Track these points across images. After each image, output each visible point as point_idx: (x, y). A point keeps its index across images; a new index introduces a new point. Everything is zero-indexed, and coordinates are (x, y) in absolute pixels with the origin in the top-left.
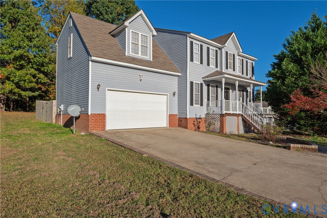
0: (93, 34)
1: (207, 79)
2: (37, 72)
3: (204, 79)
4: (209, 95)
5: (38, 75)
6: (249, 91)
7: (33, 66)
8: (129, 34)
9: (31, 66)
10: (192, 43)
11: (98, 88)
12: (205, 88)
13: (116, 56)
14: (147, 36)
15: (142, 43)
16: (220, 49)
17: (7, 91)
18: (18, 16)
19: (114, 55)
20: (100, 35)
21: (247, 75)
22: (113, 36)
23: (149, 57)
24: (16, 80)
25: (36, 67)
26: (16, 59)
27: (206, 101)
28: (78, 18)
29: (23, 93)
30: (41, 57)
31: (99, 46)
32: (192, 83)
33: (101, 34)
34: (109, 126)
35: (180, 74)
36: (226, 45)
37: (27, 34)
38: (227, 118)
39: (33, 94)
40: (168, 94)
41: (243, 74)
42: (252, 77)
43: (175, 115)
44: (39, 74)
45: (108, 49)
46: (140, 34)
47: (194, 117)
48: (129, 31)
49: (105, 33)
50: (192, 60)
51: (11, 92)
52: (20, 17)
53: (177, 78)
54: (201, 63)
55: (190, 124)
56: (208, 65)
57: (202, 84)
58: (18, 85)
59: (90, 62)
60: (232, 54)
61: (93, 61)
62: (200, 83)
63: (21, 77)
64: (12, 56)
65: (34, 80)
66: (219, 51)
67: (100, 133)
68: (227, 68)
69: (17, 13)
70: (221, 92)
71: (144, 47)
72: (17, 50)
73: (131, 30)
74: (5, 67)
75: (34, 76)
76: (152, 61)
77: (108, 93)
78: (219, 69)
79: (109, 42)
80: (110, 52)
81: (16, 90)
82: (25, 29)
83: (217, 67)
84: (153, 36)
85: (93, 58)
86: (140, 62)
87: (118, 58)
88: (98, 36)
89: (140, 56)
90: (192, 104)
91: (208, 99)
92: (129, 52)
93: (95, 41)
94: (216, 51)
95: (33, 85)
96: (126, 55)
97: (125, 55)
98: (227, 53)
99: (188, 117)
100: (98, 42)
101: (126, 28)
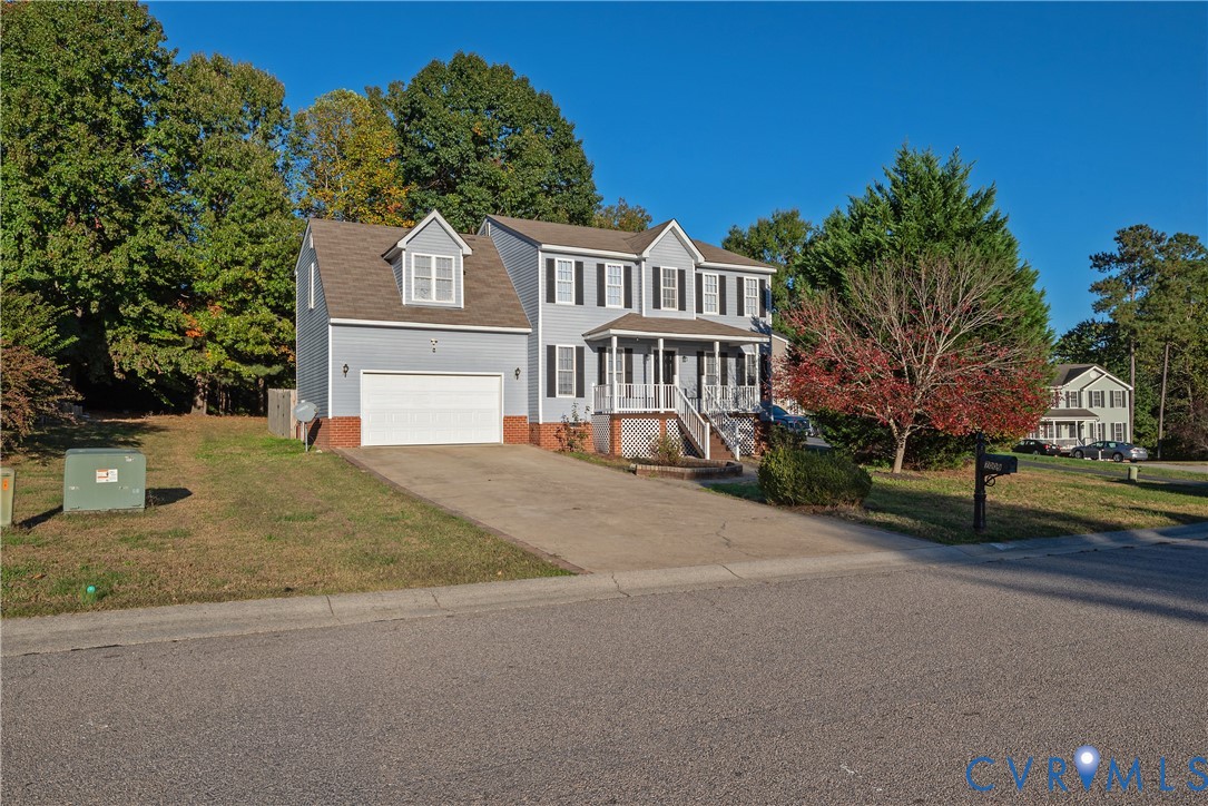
0: (346, 266)
1: (597, 335)
2: (274, 317)
3: (588, 337)
4: (605, 372)
5: (278, 324)
6: (747, 353)
7: (267, 300)
8: (408, 262)
9: (261, 301)
10: (550, 263)
11: (345, 372)
12: (591, 358)
13: (381, 308)
14: (450, 259)
15: (438, 274)
16: (638, 262)
17: (209, 366)
18: (230, 186)
19: (378, 308)
20: (361, 264)
21: (741, 313)
22: (389, 261)
23: (456, 299)
24: (229, 342)
25: (273, 303)
26: (227, 288)
27: (594, 384)
28: (322, 232)
29: (245, 371)
30: (283, 279)
31: (351, 294)
32: (551, 350)
33: (363, 261)
34: (368, 439)
35: (530, 330)
36: (646, 254)
37: (250, 227)
38: (624, 421)
39: (268, 371)
40: (503, 374)
41: (723, 311)
42: (763, 315)
43: (521, 417)
44: (280, 320)
45: (367, 295)
46: (434, 257)
47: (559, 420)
48: (409, 255)
49: (374, 258)
50: (551, 298)
51: (217, 368)
52: (233, 188)
53: (525, 337)
54: (580, 300)
55: (548, 438)
56: (601, 302)
57: (580, 351)
58: (233, 352)
59: (330, 327)
60: (674, 271)
61: (333, 325)
62: (574, 346)
63: (237, 333)
64: (217, 284)
65: (267, 337)
66: (635, 268)
67: (349, 452)
68: (657, 305)
69: (228, 179)
70: (645, 364)
71: (444, 283)
72: (229, 269)
73: (413, 254)
74: (206, 310)
75: (268, 328)
76: (462, 306)
77: (364, 379)
78: (635, 310)
79: (375, 277)
80: (369, 302)
81: (229, 364)
82: (244, 216)
83: (628, 304)
84: (465, 256)
85: (333, 320)
86: (431, 314)
87: (382, 313)
88: (355, 267)
89: (433, 300)
90: (551, 393)
91: (601, 381)
92: (409, 296)
93: (344, 283)
94: (628, 270)
95: (266, 348)
96: (404, 303)
97: (401, 304)
98: (656, 271)
99: (541, 423)
100: (351, 284)
101: (404, 253)
